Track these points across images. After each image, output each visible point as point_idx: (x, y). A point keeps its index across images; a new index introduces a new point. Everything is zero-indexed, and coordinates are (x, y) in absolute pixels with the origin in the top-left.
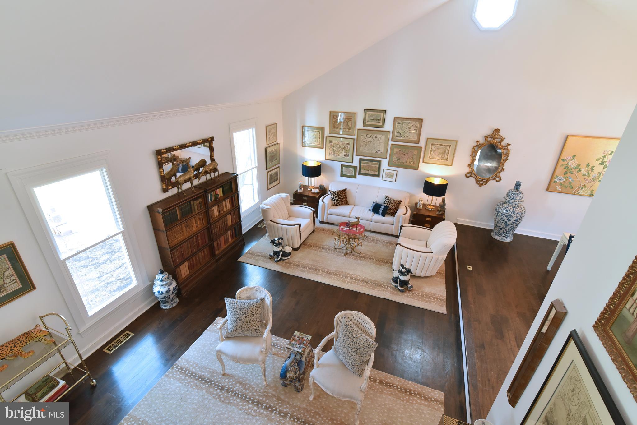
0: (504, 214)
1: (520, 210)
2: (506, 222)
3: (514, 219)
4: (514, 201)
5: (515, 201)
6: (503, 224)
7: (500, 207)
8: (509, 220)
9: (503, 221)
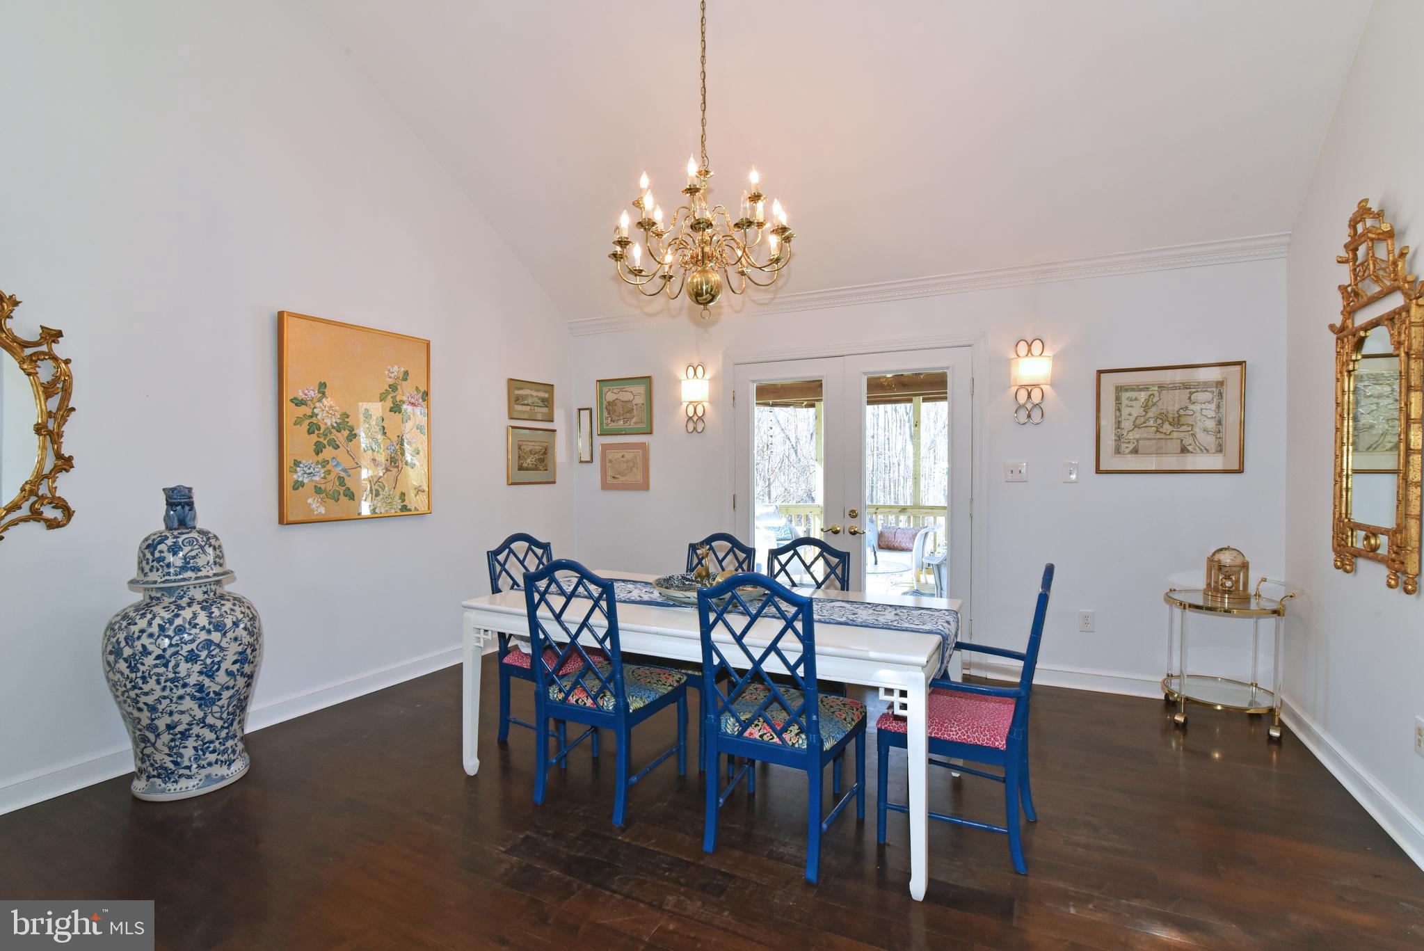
0: (177, 653)
1: (236, 608)
2: (200, 687)
3: (231, 657)
4: (197, 578)
5: (200, 574)
6: (188, 703)
7: (135, 629)
8: (210, 673)
9: (181, 692)
